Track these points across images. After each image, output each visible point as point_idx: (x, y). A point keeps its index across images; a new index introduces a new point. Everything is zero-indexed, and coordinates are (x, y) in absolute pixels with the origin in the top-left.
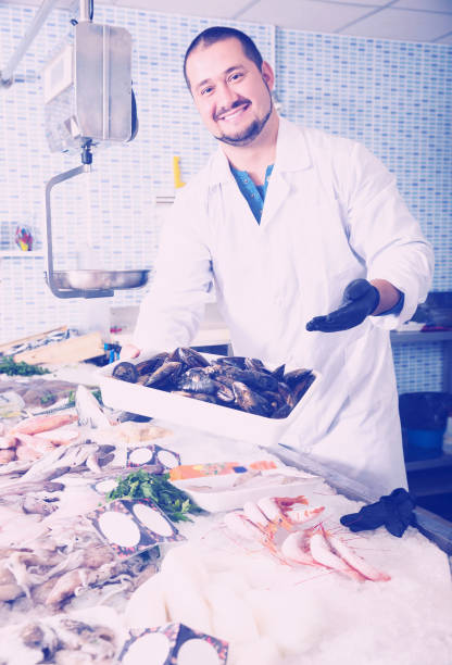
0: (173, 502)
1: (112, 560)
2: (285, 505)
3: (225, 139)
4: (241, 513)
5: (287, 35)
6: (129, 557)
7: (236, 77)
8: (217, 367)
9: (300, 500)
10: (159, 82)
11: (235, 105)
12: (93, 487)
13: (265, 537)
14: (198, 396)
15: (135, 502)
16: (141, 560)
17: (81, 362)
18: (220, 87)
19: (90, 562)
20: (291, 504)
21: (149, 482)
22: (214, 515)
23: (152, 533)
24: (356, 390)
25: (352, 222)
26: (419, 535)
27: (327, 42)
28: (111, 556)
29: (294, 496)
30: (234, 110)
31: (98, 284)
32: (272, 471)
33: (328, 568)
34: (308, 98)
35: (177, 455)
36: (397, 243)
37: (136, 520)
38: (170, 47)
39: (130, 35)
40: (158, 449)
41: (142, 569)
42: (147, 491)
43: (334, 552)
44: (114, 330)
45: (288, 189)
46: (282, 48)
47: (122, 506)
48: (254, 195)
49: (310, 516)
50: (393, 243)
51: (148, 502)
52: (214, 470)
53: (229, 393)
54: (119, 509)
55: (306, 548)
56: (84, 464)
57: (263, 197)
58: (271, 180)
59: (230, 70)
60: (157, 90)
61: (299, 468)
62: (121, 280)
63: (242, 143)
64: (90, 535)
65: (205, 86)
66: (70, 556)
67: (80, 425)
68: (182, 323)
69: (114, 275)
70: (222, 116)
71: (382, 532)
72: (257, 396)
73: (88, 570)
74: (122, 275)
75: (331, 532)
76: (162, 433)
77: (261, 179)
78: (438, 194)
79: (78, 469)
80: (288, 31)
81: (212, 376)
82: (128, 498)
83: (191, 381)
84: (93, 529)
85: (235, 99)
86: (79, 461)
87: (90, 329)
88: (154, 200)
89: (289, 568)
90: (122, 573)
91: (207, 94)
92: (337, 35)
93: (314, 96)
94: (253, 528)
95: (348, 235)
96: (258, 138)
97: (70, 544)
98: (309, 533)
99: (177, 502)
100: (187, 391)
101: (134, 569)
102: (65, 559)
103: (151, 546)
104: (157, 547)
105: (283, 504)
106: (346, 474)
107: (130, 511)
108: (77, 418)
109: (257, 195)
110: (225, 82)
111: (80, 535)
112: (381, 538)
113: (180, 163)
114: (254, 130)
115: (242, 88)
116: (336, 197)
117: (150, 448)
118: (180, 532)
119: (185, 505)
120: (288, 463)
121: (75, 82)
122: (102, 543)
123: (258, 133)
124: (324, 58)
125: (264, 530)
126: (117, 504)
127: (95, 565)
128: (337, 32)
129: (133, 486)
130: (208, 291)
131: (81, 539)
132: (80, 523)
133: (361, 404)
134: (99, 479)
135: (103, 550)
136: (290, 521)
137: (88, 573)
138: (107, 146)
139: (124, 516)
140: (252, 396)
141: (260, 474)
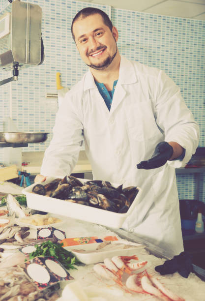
0: (66, 259)
1: (35, 290)
2: (126, 260)
3: (92, 66)
4: (103, 264)
5: (117, 12)
6: (44, 289)
7: (99, 34)
8: (88, 186)
9: (134, 258)
10: (50, 33)
11: (98, 48)
12: (20, 250)
13: (116, 278)
14: (80, 202)
15: (46, 258)
16: (50, 291)
17: (5, 181)
18: (90, 39)
19: (23, 292)
20: (130, 259)
21: (53, 247)
22: (87, 265)
23: (56, 275)
24: (158, 198)
25: (158, 111)
26: (196, 277)
27: (138, 16)
28: (34, 288)
29: (130, 255)
30: (97, 51)
31: (20, 140)
32: (116, 242)
33: (151, 295)
34: (128, 45)
35: (64, 233)
36: (181, 123)
37: (47, 268)
38: (56, 15)
39: (41, 9)
40: (53, 229)
41: (50, 296)
42: (52, 253)
43: (154, 285)
44: (24, 164)
45: (125, 93)
46: (114, 18)
47: (39, 261)
48: (107, 96)
49: (140, 266)
50: (179, 122)
51: (53, 259)
52: (85, 241)
53: (96, 200)
54: (38, 263)
55: (138, 284)
56: (13, 237)
57: (111, 97)
58: (116, 88)
59: (96, 30)
60: (49, 37)
61: (129, 240)
62: (32, 138)
63: (101, 68)
64: (22, 277)
65: (83, 38)
66: (12, 288)
67: (8, 216)
68: (67, 162)
69: (29, 135)
70: (91, 54)
71: (177, 275)
72: (110, 202)
73: (23, 296)
74: (34, 135)
75: (151, 275)
76: (55, 220)
77: (111, 87)
78: (193, 96)
79: (11, 240)
80: (118, 9)
81: (86, 191)
82: (42, 256)
83: (75, 194)
84: (24, 273)
85: (98, 45)
86: (11, 236)
87: (10, 163)
88: (46, 95)
89: (131, 295)
90: (40, 298)
91: (83, 42)
92: (142, 13)
93: (131, 44)
94: (109, 272)
95: (156, 118)
96: (110, 66)
97: (12, 282)
98: (140, 275)
99: (69, 258)
100: (73, 199)
101: (47, 296)
102: (10, 290)
103: (55, 283)
104: (58, 284)
105: (125, 259)
106: (153, 243)
107: (44, 264)
108: (8, 212)
109: (108, 96)
110: (93, 37)
111: (17, 277)
112: (177, 278)
113: (60, 76)
114: (108, 62)
115: (102, 40)
116: (150, 98)
117: (49, 228)
118: (71, 275)
119: (73, 260)
120: (123, 237)
121: (11, 32)
122: (29, 281)
123: (110, 64)
124: (136, 24)
125: (116, 274)
126: (37, 259)
127: (26, 293)
128: (143, 11)
129: (45, 250)
130: (81, 146)
131: (17, 279)
132: (16, 270)
133: (161, 206)
134: (23, 246)
135: (30, 285)
136: (129, 269)
137: (22, 298)
138: (27, 67)
139: (41, 266)
140: (108, 202)
141: (110, 243)
